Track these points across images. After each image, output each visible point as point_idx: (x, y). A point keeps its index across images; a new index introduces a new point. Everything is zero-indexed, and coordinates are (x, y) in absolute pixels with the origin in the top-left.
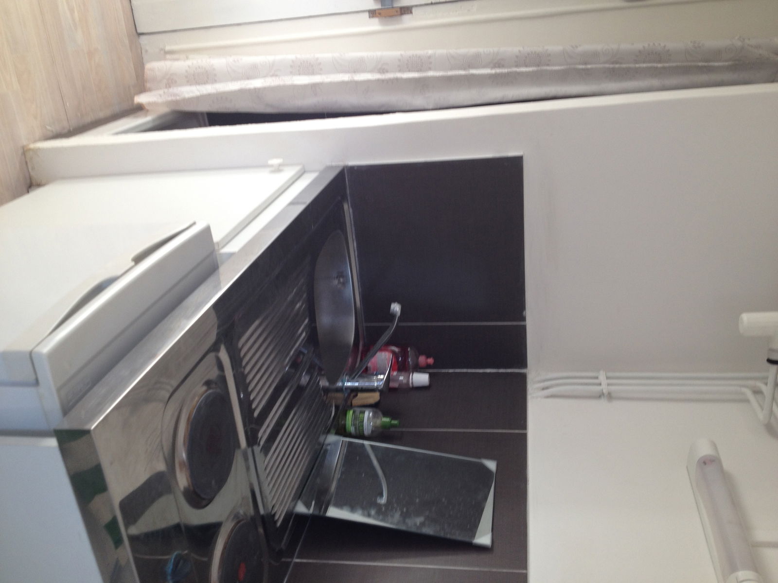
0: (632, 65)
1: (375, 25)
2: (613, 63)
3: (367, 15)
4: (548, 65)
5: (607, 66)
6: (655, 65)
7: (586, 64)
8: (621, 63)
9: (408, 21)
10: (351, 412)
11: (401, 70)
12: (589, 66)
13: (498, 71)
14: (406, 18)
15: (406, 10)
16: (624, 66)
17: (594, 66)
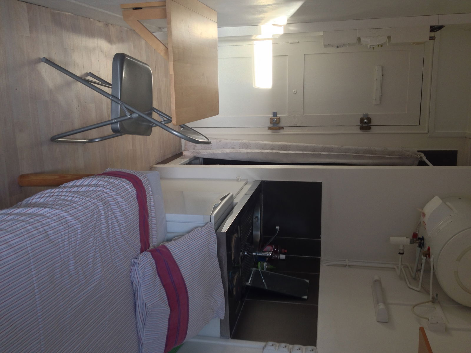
0: (362, 155)
1: (269, 132)
2: (355, 153)
3: (267, 128)
4: (332, 152)
5: (353, 154)
6: (371, 155)
7: (346, 153)
8: (358, 154)
9: (282, 132)
10: (260, 263)
11: (279, 150)
12: (347, 154)
13: (314, 153)
14: (281, 130)
15: (282, 128)
16: (359, 155)
17: (349, 154)
